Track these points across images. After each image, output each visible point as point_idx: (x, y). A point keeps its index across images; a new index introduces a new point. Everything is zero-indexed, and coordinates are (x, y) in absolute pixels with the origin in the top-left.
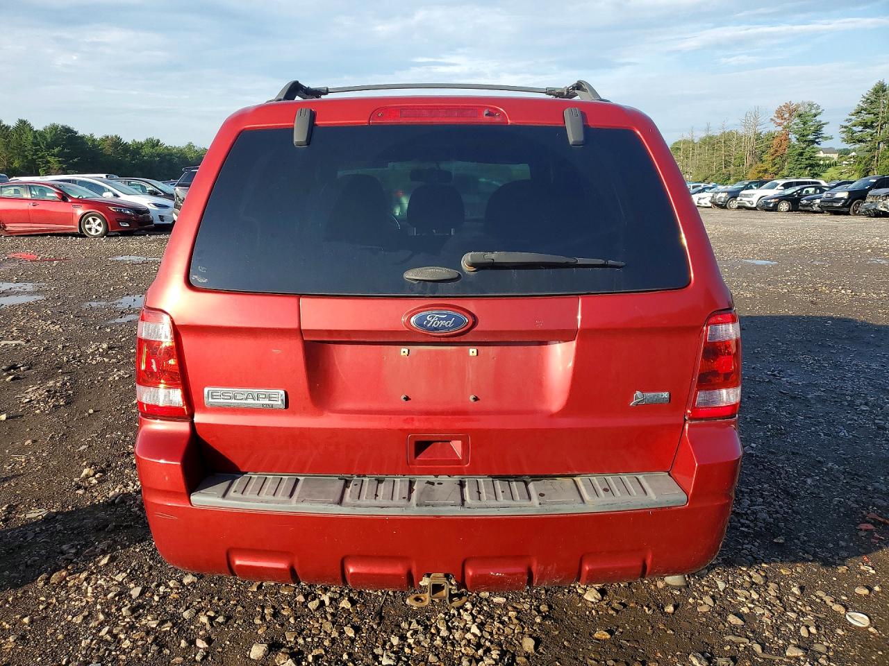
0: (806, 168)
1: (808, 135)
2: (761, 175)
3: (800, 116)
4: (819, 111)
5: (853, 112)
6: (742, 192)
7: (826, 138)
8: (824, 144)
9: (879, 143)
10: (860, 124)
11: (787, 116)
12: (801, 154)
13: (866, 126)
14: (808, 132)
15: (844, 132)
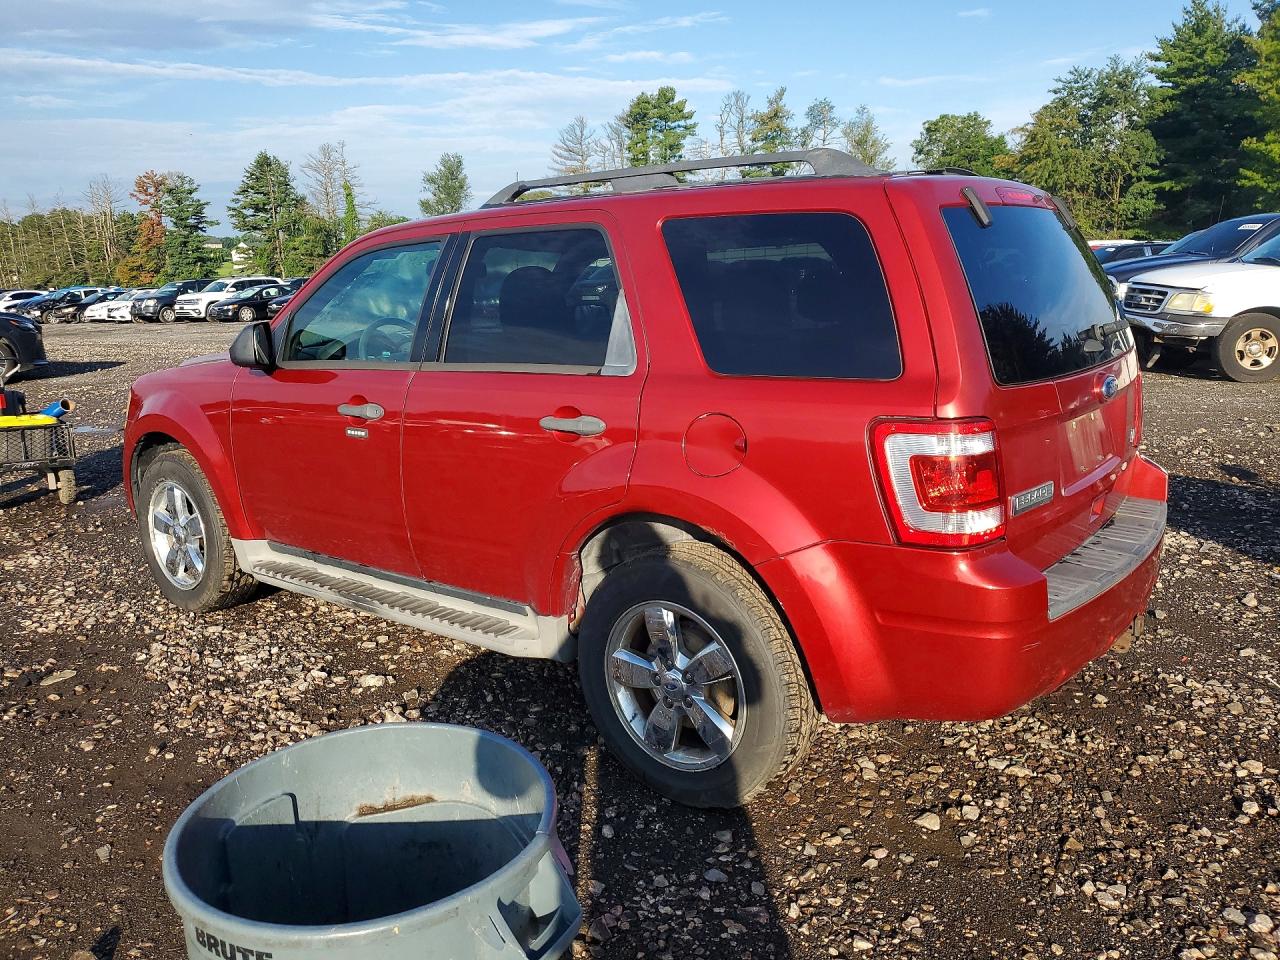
0: (195, 263)
1: (187, 219)
2: (134, 273)
3: (170, 191)
4: (194, 186)
5: (238, 190)
6: (179, 298)
7: (212, 223)
8: (211, 231)
9: (278, 232)
10: (251, 206)
11: (151, 190)
12: (185, 244)
13: (257, 209)
14: (187, 214)
15: (233, 216)
